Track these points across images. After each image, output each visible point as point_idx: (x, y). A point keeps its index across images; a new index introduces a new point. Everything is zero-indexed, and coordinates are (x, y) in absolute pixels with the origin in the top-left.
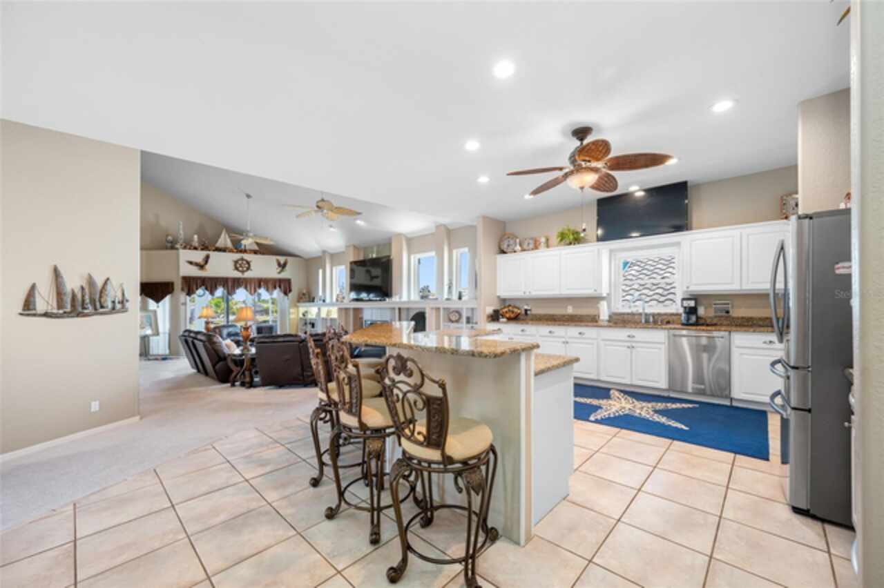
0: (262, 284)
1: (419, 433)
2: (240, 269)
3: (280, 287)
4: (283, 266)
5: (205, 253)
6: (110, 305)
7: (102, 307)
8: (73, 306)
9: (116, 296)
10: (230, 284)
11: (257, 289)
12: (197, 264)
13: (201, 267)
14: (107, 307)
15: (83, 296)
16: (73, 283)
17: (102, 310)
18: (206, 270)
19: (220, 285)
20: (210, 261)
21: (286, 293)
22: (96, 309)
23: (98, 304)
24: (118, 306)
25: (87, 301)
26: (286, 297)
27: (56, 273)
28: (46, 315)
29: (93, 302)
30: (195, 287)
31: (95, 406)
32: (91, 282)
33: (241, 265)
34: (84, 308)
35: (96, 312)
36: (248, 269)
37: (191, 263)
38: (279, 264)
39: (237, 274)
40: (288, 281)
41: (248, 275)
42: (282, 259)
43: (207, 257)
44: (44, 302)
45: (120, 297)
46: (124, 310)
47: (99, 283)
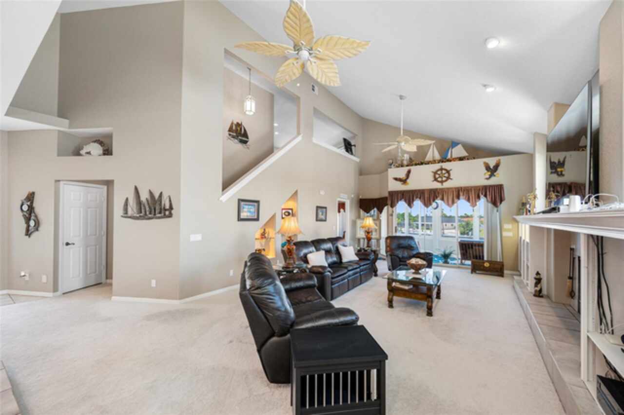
0: (461, 194)
2: (440, 179)
3: (486, 196)
4: (492, 171)
5: (406, 169)
6: (163, 212)
7: (159, 212)
8: (144, 212)
10: (426, 196)
11: (456, 200)
12: (400, 180)
13: (404, 181)
15: (149, 204)
16: (144, 196)
17: (158, 215)
18: (408, 184)
19: (417, 198)
20: (411, 175)
21: (495, 203)
24: (167, 213)
25: (150, 208)
26: (495, 209)
27: (137, 190)
28: (132, 217)
29: (153, 209)
30: (396, 200)
31: (153, 283)
32: (151, 194)
33: (442, 175)
36: (448, 178)
37: (396, 179)
38: (488, 168)
39: (437, 185)
40: (500, 187)
41: (448, 185)
42: (492, 161)
43: (409, 172)
44: (132, 209)
45: (167, 207)
46: (170, 216)
47: (157, 196)
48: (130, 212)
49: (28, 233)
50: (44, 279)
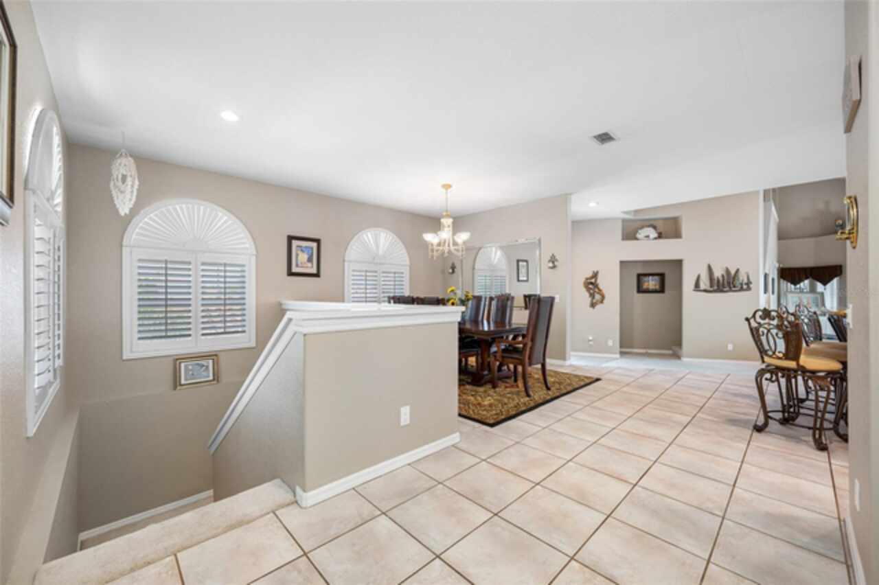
1: (779, 352)
6: (740, 286)
7: (734, 287)
8: (718, 286)
9: (743, 281)
14: (737, 287)
15: (723, 280)
16: (718, 273)
17: (734, 289)
22: (730, 288)
23: (732, 286)
24: (745, 287)
25: (726, 283)
27: (710, 268)
28: (705, 291)
29: (729, 283)
31: (730, 347)
32: (728, 271)
34: (724, 287)
35: (730, 290)
44: (704, 284)
45: (746, 281)
46: (749, 289)
47: (733, 272)
48: (702, 286)
49: (593, 305)
50: (610, 343)
